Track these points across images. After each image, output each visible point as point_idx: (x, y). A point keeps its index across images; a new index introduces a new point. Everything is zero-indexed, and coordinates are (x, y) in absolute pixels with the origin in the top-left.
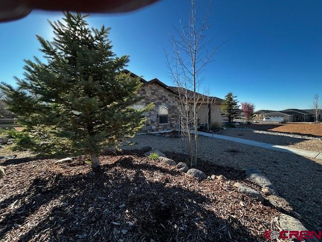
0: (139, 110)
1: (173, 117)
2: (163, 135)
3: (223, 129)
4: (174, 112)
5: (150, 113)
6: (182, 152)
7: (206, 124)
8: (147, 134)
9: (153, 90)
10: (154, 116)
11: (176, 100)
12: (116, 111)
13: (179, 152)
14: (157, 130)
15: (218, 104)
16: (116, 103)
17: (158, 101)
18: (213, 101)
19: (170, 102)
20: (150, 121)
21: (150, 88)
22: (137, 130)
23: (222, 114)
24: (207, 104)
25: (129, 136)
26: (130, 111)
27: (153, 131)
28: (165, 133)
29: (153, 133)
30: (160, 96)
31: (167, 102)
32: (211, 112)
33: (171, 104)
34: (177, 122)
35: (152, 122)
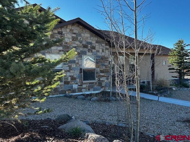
0: (52, 61)
1: (102, 72)
2: (89, 98)
3: (171, 89)
4: (103, 65)
5: (70, 67)
6: (116, 123)
7: (149, 82)
8: (66, 96)
9: (75, 33)
10: (76, 71)
11: (107, 49)
12: (17, 61)
13: (112, 122)
14: (80, 90)
15: (164, 55)
16: (17, 49)
17: (81, 49)
18: (159, 50)
19: (98, 51)
20: (70, 78)
21: (71, 30)
22: (49, 90)
23: (170, 69)
24: (149, 54)
25: (37, 100)
26: (39, 62)
27: (74, 91)
28: (91, 95)
29: (75, 94)
30: (84, 43)
31: (93, 50)
32: (155, 65)
33: (99, 54)
34: (107, 79)
35: (73, 79)
